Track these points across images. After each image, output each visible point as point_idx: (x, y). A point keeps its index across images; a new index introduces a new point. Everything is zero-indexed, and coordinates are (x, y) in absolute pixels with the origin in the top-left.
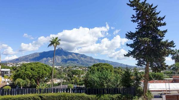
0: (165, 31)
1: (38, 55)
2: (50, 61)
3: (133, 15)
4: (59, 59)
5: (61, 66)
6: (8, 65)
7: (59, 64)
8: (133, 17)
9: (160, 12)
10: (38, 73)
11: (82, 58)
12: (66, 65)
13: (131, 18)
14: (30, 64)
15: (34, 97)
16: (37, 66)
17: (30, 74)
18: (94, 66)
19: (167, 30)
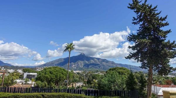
0: (169, 32)
1: (63, 61)
2: (74, 66)
3: (134, 18)
4: (81, 64)
5: (83, 71)
6: (37, 70)
7: (82, 68)
8: (134, 19)
9: (160, 12)
10: (56, 76)
11: (104, 63)
12: (88, 70)
13: (133, 20)
14: (50, 68)
15: (37, 96)
16: (56, 70)
17: (49, 77)
18: (110, 70)
19: (170, 30)
